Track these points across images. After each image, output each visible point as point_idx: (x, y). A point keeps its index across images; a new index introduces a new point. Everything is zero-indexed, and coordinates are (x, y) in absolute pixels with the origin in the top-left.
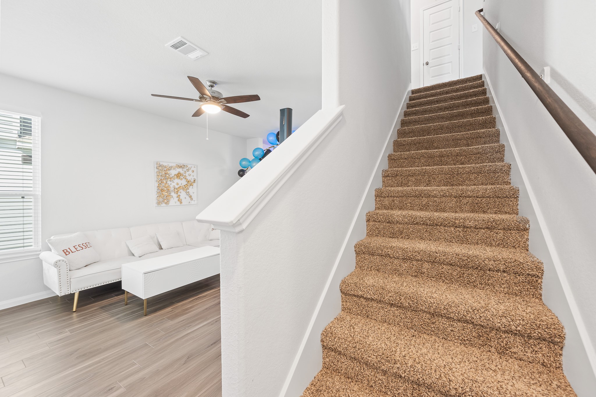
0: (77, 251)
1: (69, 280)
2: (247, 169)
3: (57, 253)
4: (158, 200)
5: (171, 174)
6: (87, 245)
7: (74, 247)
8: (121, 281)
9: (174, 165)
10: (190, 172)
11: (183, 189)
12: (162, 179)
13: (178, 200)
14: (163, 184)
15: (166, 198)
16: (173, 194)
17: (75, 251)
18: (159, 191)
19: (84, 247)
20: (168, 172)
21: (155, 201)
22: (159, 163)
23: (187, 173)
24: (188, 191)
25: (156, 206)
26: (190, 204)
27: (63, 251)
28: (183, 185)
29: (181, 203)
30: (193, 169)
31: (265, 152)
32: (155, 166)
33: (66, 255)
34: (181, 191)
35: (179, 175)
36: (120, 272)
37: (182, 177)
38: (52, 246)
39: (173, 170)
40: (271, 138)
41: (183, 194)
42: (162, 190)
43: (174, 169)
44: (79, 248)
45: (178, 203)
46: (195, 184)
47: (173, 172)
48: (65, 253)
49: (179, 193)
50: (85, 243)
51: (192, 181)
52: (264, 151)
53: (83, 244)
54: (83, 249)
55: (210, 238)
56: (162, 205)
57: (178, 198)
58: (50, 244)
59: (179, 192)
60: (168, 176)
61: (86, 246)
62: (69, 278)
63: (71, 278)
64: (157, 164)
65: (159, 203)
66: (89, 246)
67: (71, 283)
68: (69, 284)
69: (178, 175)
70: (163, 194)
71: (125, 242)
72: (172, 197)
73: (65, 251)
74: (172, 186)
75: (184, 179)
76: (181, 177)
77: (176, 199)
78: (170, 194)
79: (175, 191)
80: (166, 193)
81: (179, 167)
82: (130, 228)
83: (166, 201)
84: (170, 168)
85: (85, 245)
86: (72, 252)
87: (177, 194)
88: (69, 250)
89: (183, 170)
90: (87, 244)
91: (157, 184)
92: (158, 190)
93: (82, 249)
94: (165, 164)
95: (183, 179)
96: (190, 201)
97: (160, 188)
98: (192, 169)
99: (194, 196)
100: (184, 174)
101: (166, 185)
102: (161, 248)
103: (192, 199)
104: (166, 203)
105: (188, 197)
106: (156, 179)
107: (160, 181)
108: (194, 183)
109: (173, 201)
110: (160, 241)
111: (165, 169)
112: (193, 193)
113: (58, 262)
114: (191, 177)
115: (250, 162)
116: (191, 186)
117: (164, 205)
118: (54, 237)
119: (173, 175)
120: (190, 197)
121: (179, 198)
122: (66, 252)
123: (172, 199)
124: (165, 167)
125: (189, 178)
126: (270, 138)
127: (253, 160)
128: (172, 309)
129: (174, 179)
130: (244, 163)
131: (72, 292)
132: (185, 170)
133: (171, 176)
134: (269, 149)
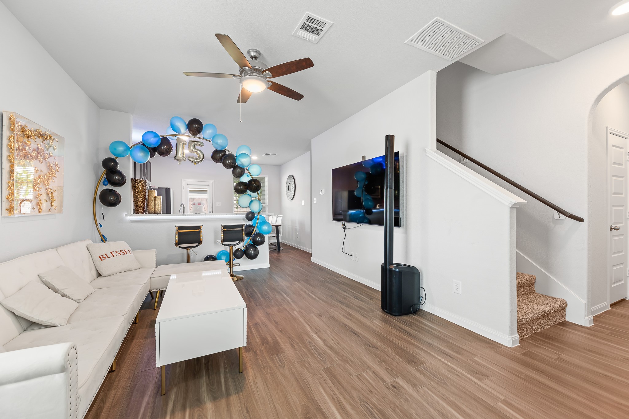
1: (78, 395)
10: (52, 149)
13: (38, 205)
23: (49, 150)
28: (44, 173)
29: (40, 210)
30: (55, 144)
40: (178, 124)
45: (36, 211)
52: (160, 137)
55: (106, 274)
64: (11, 117)
65: (11, 210)
68: (78, 404)
77: (34, 202)
81: (40, 136)
86: (108, 258)
105: (48, 199)
115: (129, 148)
121: (40, 200)
125: (50, 161)
126: (176, 123)
127: (135, 147)
130: (121, 149)
134: (167, 137)
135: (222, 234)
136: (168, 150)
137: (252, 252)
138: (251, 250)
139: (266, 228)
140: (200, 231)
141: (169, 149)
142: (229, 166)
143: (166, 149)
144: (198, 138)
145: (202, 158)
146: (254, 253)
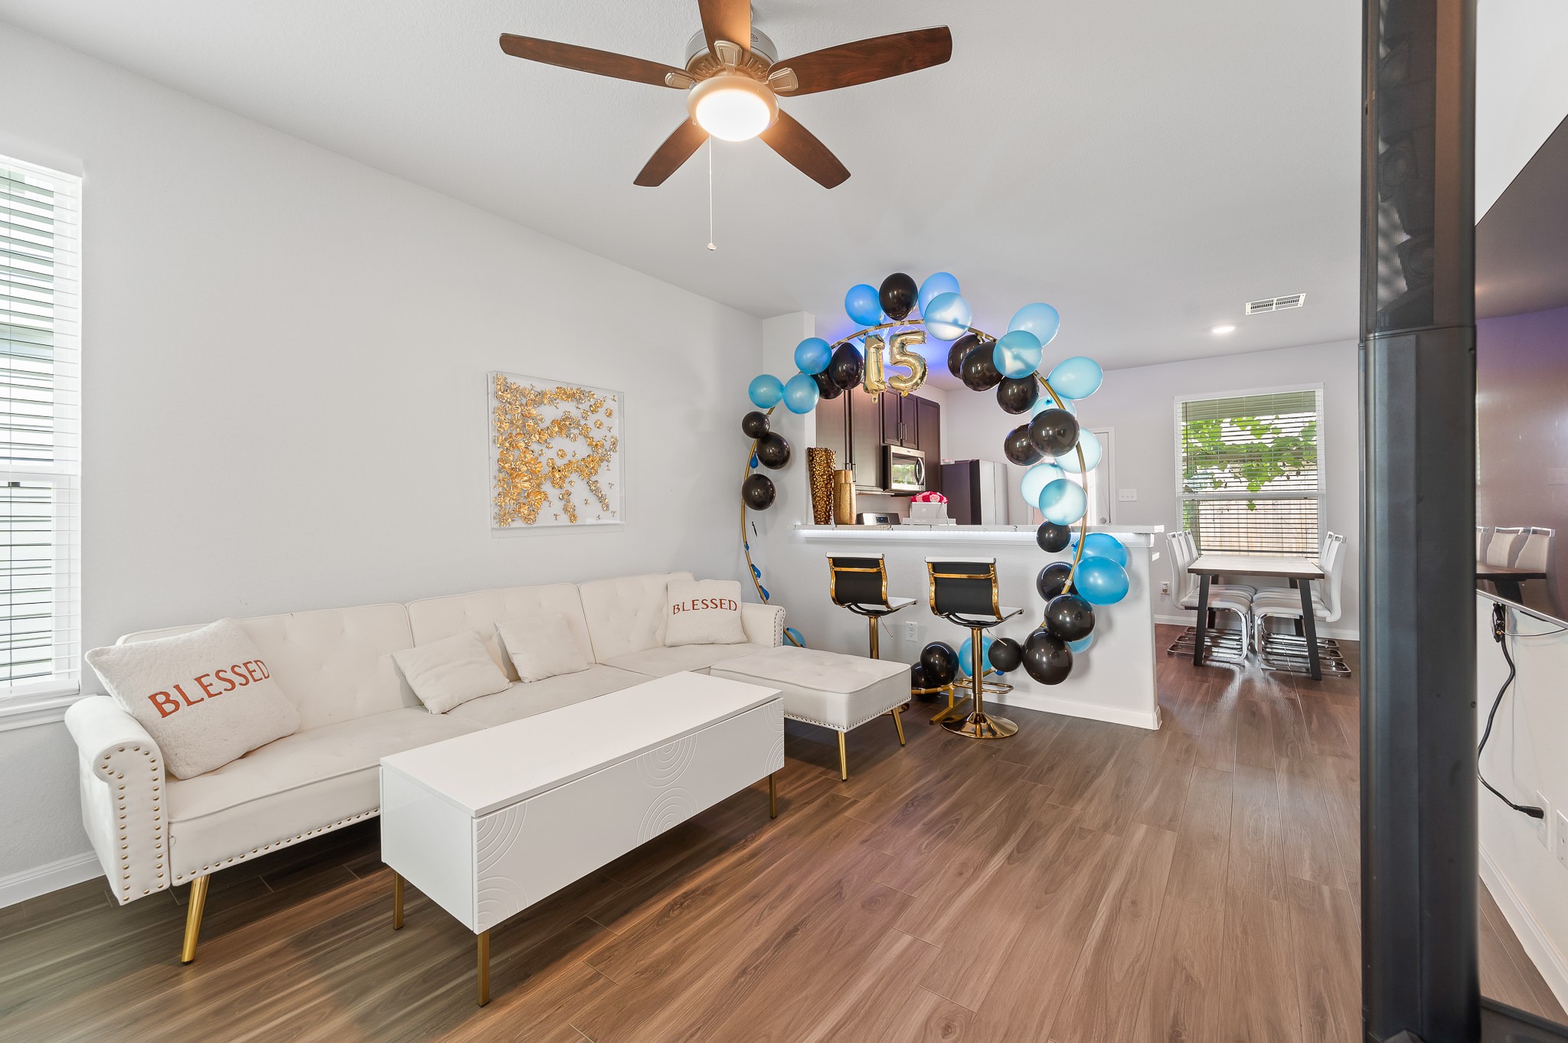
0: (210, 695)
1: (163, 832)
2: (770, 413)
3: (128, 709)
4: (501, 506)
5: (541, 420)
6: (250, 672)
7: (198, 680)
8: (377, 819)
9: (550, 388)
10: (600, 415)
11: (579, 471)
12: (514, 433)
13: (565, 510)
14: (516, 453)
15: (525, 501)
16: (547, 487)
17: (202, 699)
18: (501, 476)
19: (237, 680)
20: (534, 412)
21: (490, 511)
22: (505, 379)
23: (592, 418)
24: (594, 478)
25: (493, 529)
26: (599, 521)
27: (153, 698)
28: (579, 457)
29: (573, 517)
30: (609, 404)
31: (834, 351)
32: (492, 388)
33: (164, 714)
34: (574, 477)
35: (567, 423)
36: (375, 783)
37: (576, 431)
38: (107, 677)
39: (547, 406)
40: (861, 303)
41: (579, 489)
42: (513, 473)
43: (551, 401)
44: (218, 686)
45: (564, 519)
46: (615, 457)
47: (548, 413)
48: (159, 706)
49: (566, 486)
50: (245, 664)
51: (608, 445)
52: (833, 347)
53: (236, 669)
54: (234, 687)
55: (668, 642)
56: (514, 525)
57: (563, 503)
58: (101, 669)
59: (567, 480)
60: (532, 424)
61: (247, 673)
62: (162, 823)
63: (172, 820)
64: (496, 379)
65: (502, 518)
66: (258, 675)
67: (172, 841)
68: (164, 848)
69: (564, 425)
70: (516, 487)
71: (392, 656)
72: (546, 498)
73: (161, 699)
74: (543, 459)
75: (580, 439)
76: (572, 431)
77: (558, 506)
78: (539, 485)
79: (554, 476)
80: (527, 484)
81: (568, 397)
82: (407, 604)
83: (526, 512)
84: (540, 398)
85: (243, 671)
86: (190, 703)
87: (561, 487)
88: (175, 695)
89: (580, 406)
90: (252, 667)
91: (496, 453)
92: (500, 471)
93: (229, 686)
94: (523, 384)
95: (579, 436)
96: (602, 513)
97: (507, 466)
98: (606, 405)
99: (614, 498)
100: (582, 422)
101: (525, 457)
102: (515, 677)
103: (607, 506)
104: (526, 519)
105: (592, 499)
106: (493, 434)
107: (506, 439)
108: (612, 453)
109: (550, 511)
110: (510, 650)
111: (524, 402)
112: (611, 485)
113: (117, 757)
114: (603, 431)
115: (781, 388)
116: (605, 463)
117: (519, 523)
118: (125, 642)
119: (547, 423)
120: (601, 499)
121: (568, 501)
122: (163, 703)
123: (546, 504)
124: (524, 395)
125: (597, 435)
126: (856, 304)
127: (794, 380)
128: (592, 962)
129: (551, 436)
130: (763, 390)
131: (177, 883)
132: (585, 406)
133: (543, 426)
134: (849, 342)
135: (933, 589)
136: (851, 372)
137: (1044, 659)
138: (1039, 651)
139: (1100, 582)
140: (879, 574)
141: (852, 369)
142: (981, 383)
143: (846, 371)
144: (910, 322)
145: (919, 375)
146: (1049, 662)
